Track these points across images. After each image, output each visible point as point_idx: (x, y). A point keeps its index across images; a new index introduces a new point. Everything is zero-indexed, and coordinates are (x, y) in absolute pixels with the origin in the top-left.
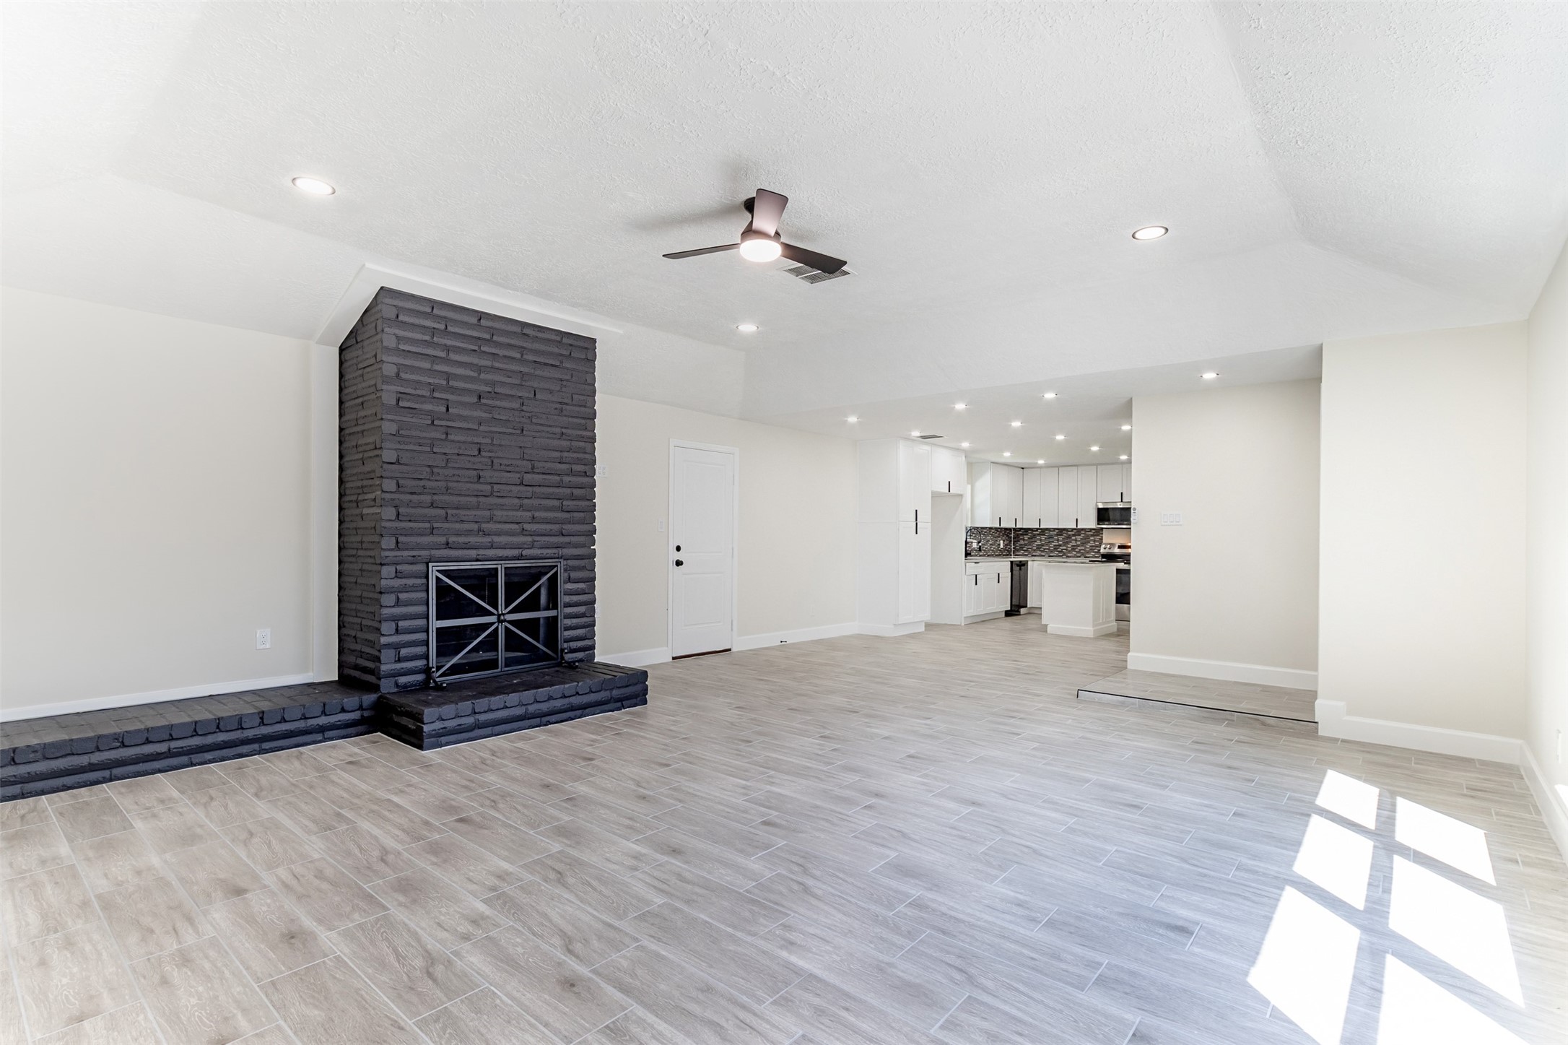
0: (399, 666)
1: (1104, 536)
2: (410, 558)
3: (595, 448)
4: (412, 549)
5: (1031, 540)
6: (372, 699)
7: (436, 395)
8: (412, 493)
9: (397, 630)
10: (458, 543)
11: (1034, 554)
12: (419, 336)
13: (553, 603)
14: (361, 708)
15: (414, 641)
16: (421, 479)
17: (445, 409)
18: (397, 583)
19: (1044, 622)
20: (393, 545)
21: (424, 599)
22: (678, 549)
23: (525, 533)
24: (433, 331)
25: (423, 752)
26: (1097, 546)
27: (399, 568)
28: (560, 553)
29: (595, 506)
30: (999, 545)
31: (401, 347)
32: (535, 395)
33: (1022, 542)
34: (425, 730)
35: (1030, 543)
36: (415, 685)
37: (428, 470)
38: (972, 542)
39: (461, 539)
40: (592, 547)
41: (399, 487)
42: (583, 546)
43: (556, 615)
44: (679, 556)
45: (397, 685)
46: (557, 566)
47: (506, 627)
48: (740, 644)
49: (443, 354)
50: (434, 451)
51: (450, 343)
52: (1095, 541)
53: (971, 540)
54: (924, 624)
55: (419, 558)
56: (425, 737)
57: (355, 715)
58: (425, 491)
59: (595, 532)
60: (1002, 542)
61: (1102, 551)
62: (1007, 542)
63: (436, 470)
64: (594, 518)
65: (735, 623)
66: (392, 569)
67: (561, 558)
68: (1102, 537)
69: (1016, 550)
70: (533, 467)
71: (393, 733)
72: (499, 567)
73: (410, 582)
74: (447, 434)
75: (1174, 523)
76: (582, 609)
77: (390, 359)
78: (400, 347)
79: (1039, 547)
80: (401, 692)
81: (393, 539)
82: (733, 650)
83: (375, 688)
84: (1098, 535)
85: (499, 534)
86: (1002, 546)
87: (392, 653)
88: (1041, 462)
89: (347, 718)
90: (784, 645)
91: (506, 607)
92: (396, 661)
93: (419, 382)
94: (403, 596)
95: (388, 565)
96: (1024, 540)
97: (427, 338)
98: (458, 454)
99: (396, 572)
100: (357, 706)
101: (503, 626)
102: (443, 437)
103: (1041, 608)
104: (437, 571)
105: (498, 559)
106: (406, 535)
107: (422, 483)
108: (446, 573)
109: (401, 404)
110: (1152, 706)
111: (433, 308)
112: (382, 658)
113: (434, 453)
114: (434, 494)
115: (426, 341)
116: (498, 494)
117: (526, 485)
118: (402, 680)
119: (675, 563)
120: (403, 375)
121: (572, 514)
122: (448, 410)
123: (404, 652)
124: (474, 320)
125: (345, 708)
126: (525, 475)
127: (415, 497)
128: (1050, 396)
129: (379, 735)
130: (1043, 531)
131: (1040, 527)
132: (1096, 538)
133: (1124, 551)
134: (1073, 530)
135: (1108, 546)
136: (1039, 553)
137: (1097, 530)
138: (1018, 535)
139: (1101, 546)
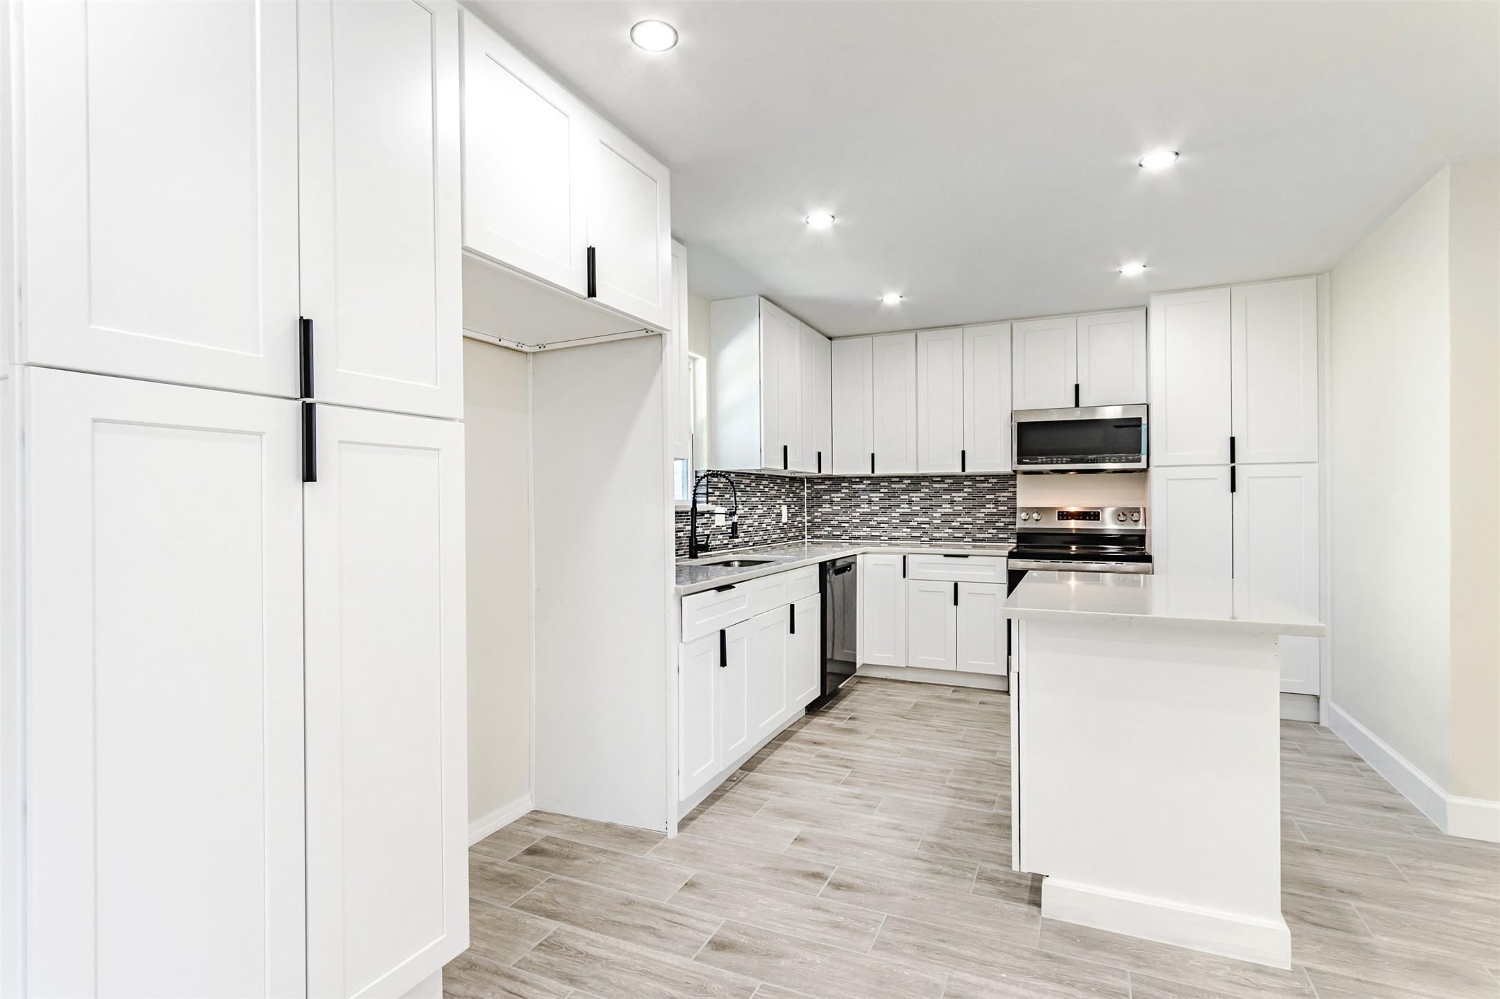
1: (1018, 490)
5: (849, 503)
26: (1003, 516)
30: (779, 515)
33: (826, 508)
35: (846, 510)
38: (712, 513)
52: (996, 502)
53: (710, 507)
60: (784, 508)
61: (1020, 525)
62: (794, 509)
68: (1015, 493)
69: (814, 526)
79: (865, 519)
84: (1005, 490)
86: (784, 519)
96: (831, 502)
130: (876, 481)
131: (868, 472)
132: (1003, 496)
133: (1073, 524)
134: (943, 478)
135: (1035, 516)
136: (865, 531)
137: (1013, 476)
138: (818, 491)
139: (1014, 514)
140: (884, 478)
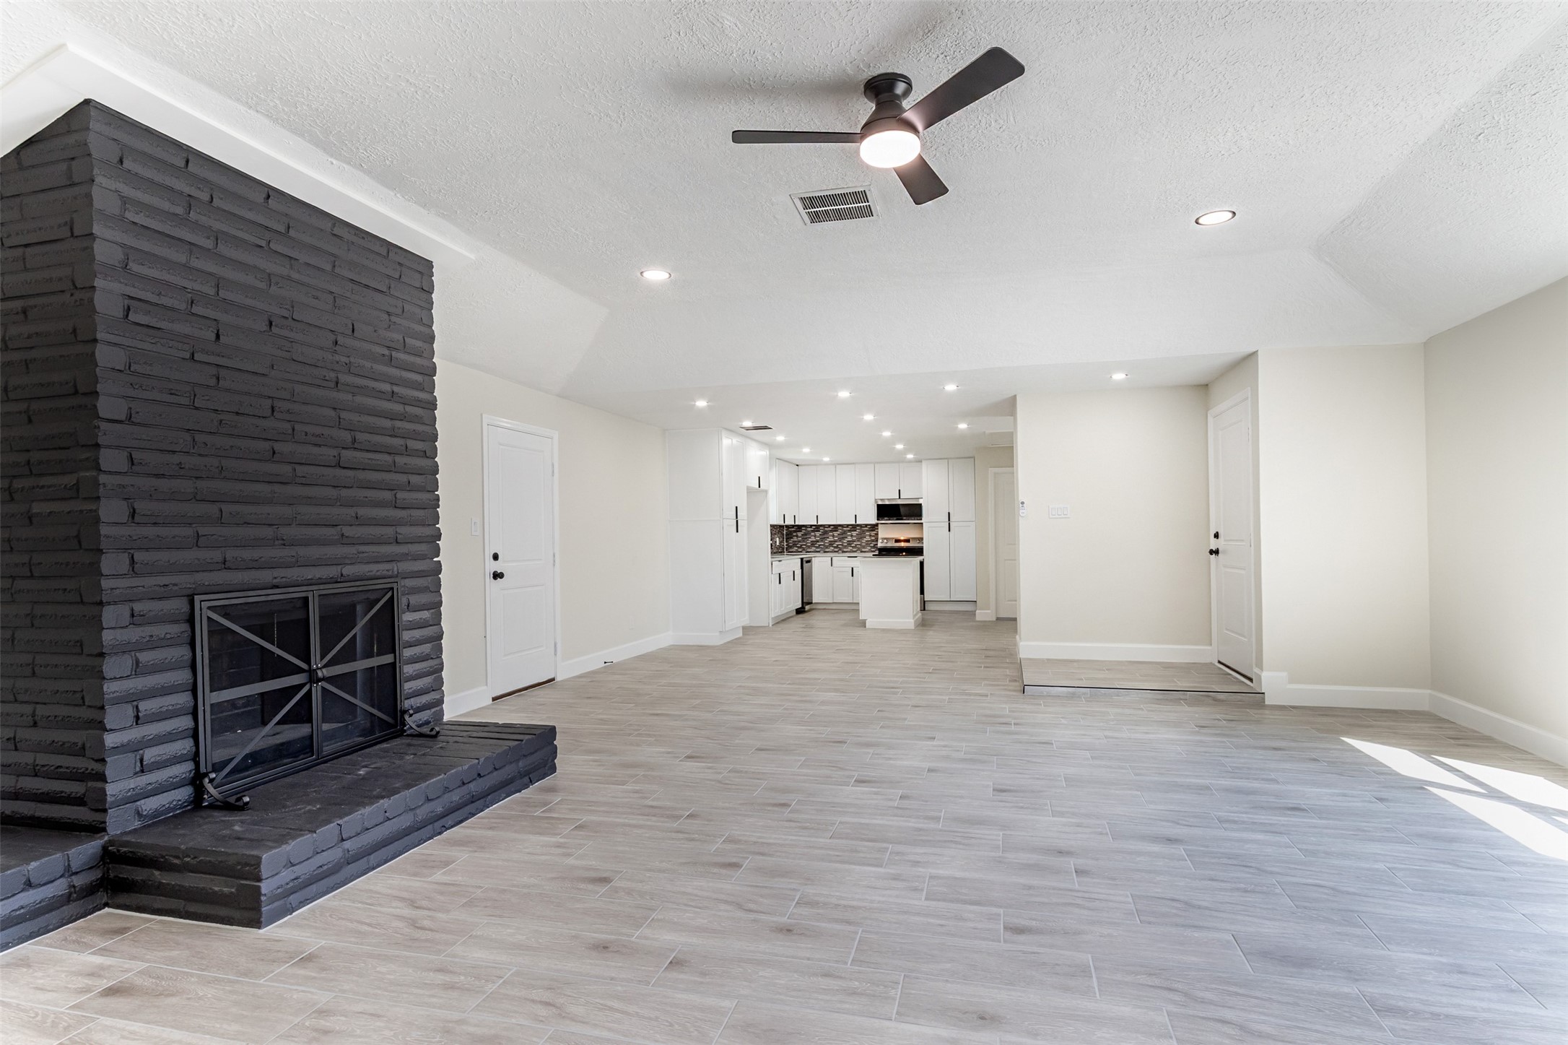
0: (143, 780)
2: (157, 588)
3: (436, 418)
4: (162, 573)
5: (805, 537)
6: (91, 851)
7: (195, 309)
8: (157, 476)
9: (137, 718)
10: (243, 560)
11: (809, 550)
12: (166, 206)
13: (390, 644)
14: (69, 872)
15: (170, 733)
16: (174, 452)
17: (213, 337)
18: (134, 634)
19: (862, 617)
20: (124, 566)
21: (186, 658)
22: (496, 557)
23: (345, 541)
24: (190, 201)
25: (261, 931)
26: (873, 541)
27: (138, 607)
28: (395, 569)
29: (438, 500)
31: (130, 216)
32: (353, 331)
33: (795, 539)
34: (263, 891)
35: (804, 540)
36: (174, 809)
37: (187, 436)
39: (247, 554)
40: (435, 559)
41: (133, 464)
42: (423, 557)
43: (392, 661)
44: (497, 567)
45: (139, 814)
46: (392, 589)
47: (323, 688)
48: (563, 673)
49: (208, 244)
50: (196, 405)
51: (217, 226)
52: (870, 536)
54: (741, 628)
55: (176, 588)
56: (263, 904)
57: (59, 888)
58: (182, 472)
59: (439, 537)
60: (778, 539)
61: (880, 545)
62: (782, 539)
63: (200, 438)
64: (436, 518)
65: (559, 646)
66: (124, 610)
67: (397, 576)
68: (877, 532)
69: (789, 547)
70: (354, 440)
71: (157, 906)
72: (310, 595)
73: (159, 631)
74: (218, 379)
75: (1063, 516)
76: (426, 648)
77: (108, 234)
78: (128, 215)
79: (813, 544)
80: (149, 826)
81: (125, 558)
82: (558, 679)
83: (96, 829)
84: (874, 531)
85: (307, 543)
86: (777, 544)
87: (130, 760)
88: (826, 459)
89: (38, 898)
90: (610, 667)
91: (322, 658)
92: (136, 773)
93: (168, 284)
94: (145, 657)
95: (115, 603)
96: (797, 536)
97: (179, 210)
98: (237, 413)
99: (133, 615)
100: (60, 870)
101: (319, 688)
102: (213, 382)
103: (858, 603)
104: (209, 608)
105: (306, 583)
106: (147, 550)
107: (176, 459)
108: (225, 611)
109: (132, 317)
110: (1105, 694)
111: (187, 162)
112: (109, 773)
113: (197, 408)
114: (197, 478)
115: (177, 215)
116: (303, 481)
117: (344, 468)
118: (149, 805)
119: (492, 576)
120: (134, 267)
121: (409, 512)
122: (218, 336)
123: (150, 755)
124: (260, 198)
125: (32, 881)
126: (343, 451)
127: (164, 484)
128: (951, 387)
129: (109, 914)
130: (817, 527)
131: (816, 524)
132: (873, 533)
133: (903, 544)
134: (848, 525)
135: (885, 541)
136: (813, 549)
137: (877, 525)
138: (791, 532)
139: (877, 541)
140: (821, 526)
